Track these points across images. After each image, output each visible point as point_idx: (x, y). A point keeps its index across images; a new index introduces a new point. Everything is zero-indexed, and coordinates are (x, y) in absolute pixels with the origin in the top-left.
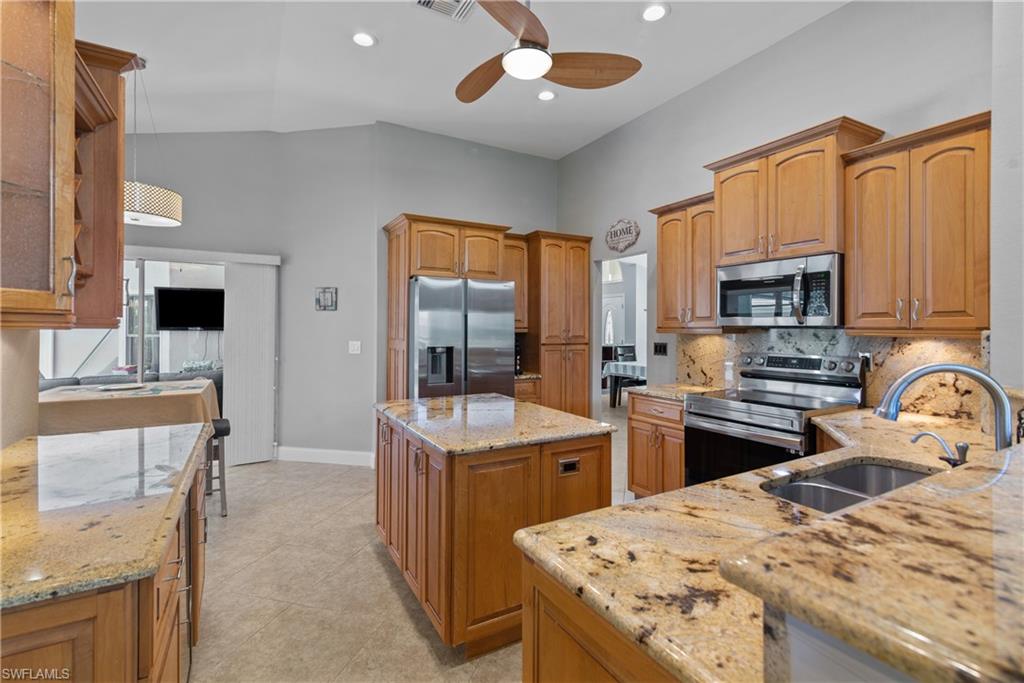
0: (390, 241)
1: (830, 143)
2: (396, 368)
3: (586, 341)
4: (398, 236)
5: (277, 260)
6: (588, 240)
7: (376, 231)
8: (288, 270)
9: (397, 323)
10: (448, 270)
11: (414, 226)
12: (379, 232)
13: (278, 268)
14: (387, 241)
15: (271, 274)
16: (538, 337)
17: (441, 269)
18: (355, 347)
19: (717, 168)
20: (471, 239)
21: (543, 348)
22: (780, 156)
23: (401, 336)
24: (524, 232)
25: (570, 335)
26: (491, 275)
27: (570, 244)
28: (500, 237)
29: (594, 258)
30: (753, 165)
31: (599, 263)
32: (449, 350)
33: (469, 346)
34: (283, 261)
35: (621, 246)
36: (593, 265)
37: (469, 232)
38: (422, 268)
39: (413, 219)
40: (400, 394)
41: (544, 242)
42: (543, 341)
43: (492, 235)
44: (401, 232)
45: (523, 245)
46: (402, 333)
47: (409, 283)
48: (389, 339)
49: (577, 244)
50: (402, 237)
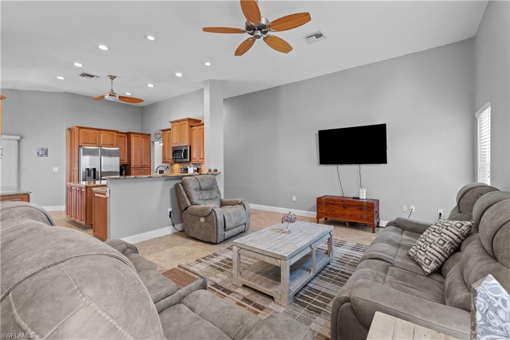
0: (71, 133)
1: (187, 122)
2: (74, 176)
3: (149, 166)
4: (74, 133)
5: (18, 138)
6: (150, 135)
7: (65, 129)
8: (23, 142)
9: (74, 161)
10: (94, 144)
11: (80, 130)
12: (66, 130)
13: (19, 141)
14: (69, 134)
15: (16, 143)
16: (130, 165)
17: (92, 144)
18: (56, 169)
19: (172, 122)
20: (103, 134)
21: (132, 169)
22: (181, 123)
23: (76, 165)
24: (126, 132)
25: (143, 164)
26: (112, 146)
27: (142, 136)
28: (115, 134)
29: (152, 140)
30: (177, 124)
31: (153, 142)
32: (94, 169)
33: (102, 170)
34: (21, 138)
35: (158, 138)
36: (151, 143)
37: (102, 132)
38: (84, 143)
39: (80, 128)
40: (76, 180)
41: (132, 135)
42: (132, 166)
43: (111, 133)
44: (76, 131)
45: (126, 136)
46: (76, 164)
47: (79, 149)
48: (71, 167)
49: (145, 136)
50: (76, 133)
